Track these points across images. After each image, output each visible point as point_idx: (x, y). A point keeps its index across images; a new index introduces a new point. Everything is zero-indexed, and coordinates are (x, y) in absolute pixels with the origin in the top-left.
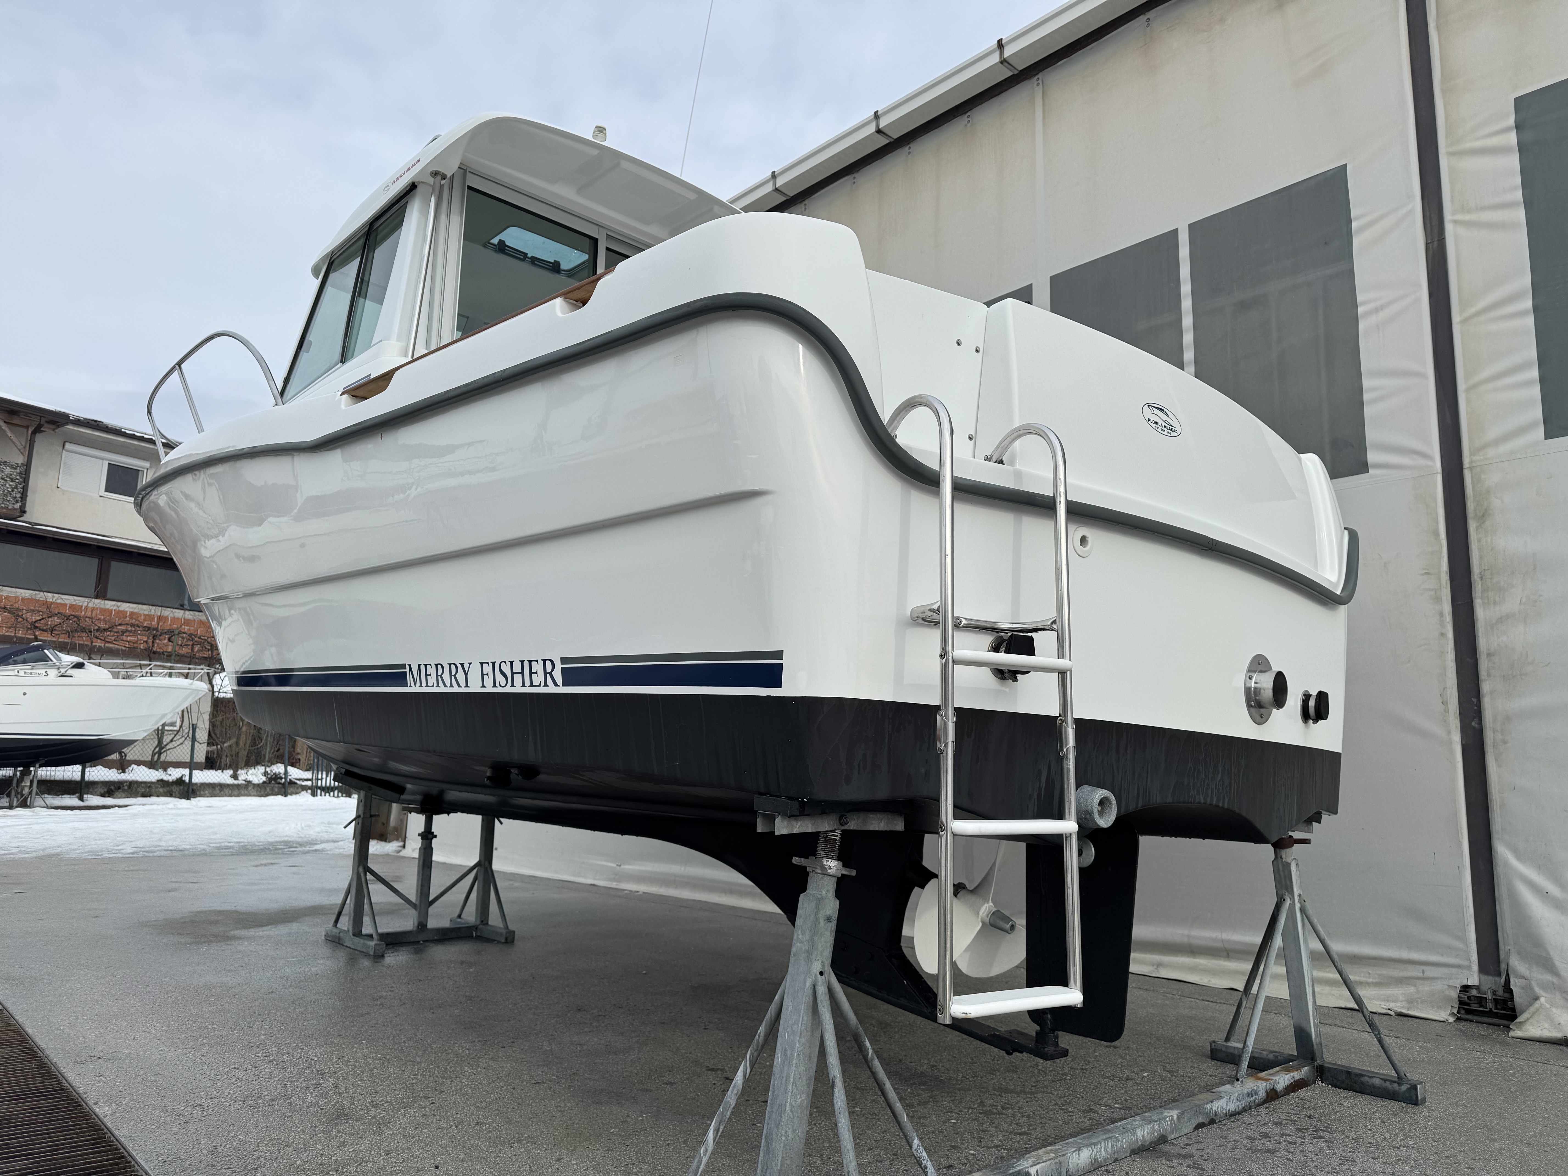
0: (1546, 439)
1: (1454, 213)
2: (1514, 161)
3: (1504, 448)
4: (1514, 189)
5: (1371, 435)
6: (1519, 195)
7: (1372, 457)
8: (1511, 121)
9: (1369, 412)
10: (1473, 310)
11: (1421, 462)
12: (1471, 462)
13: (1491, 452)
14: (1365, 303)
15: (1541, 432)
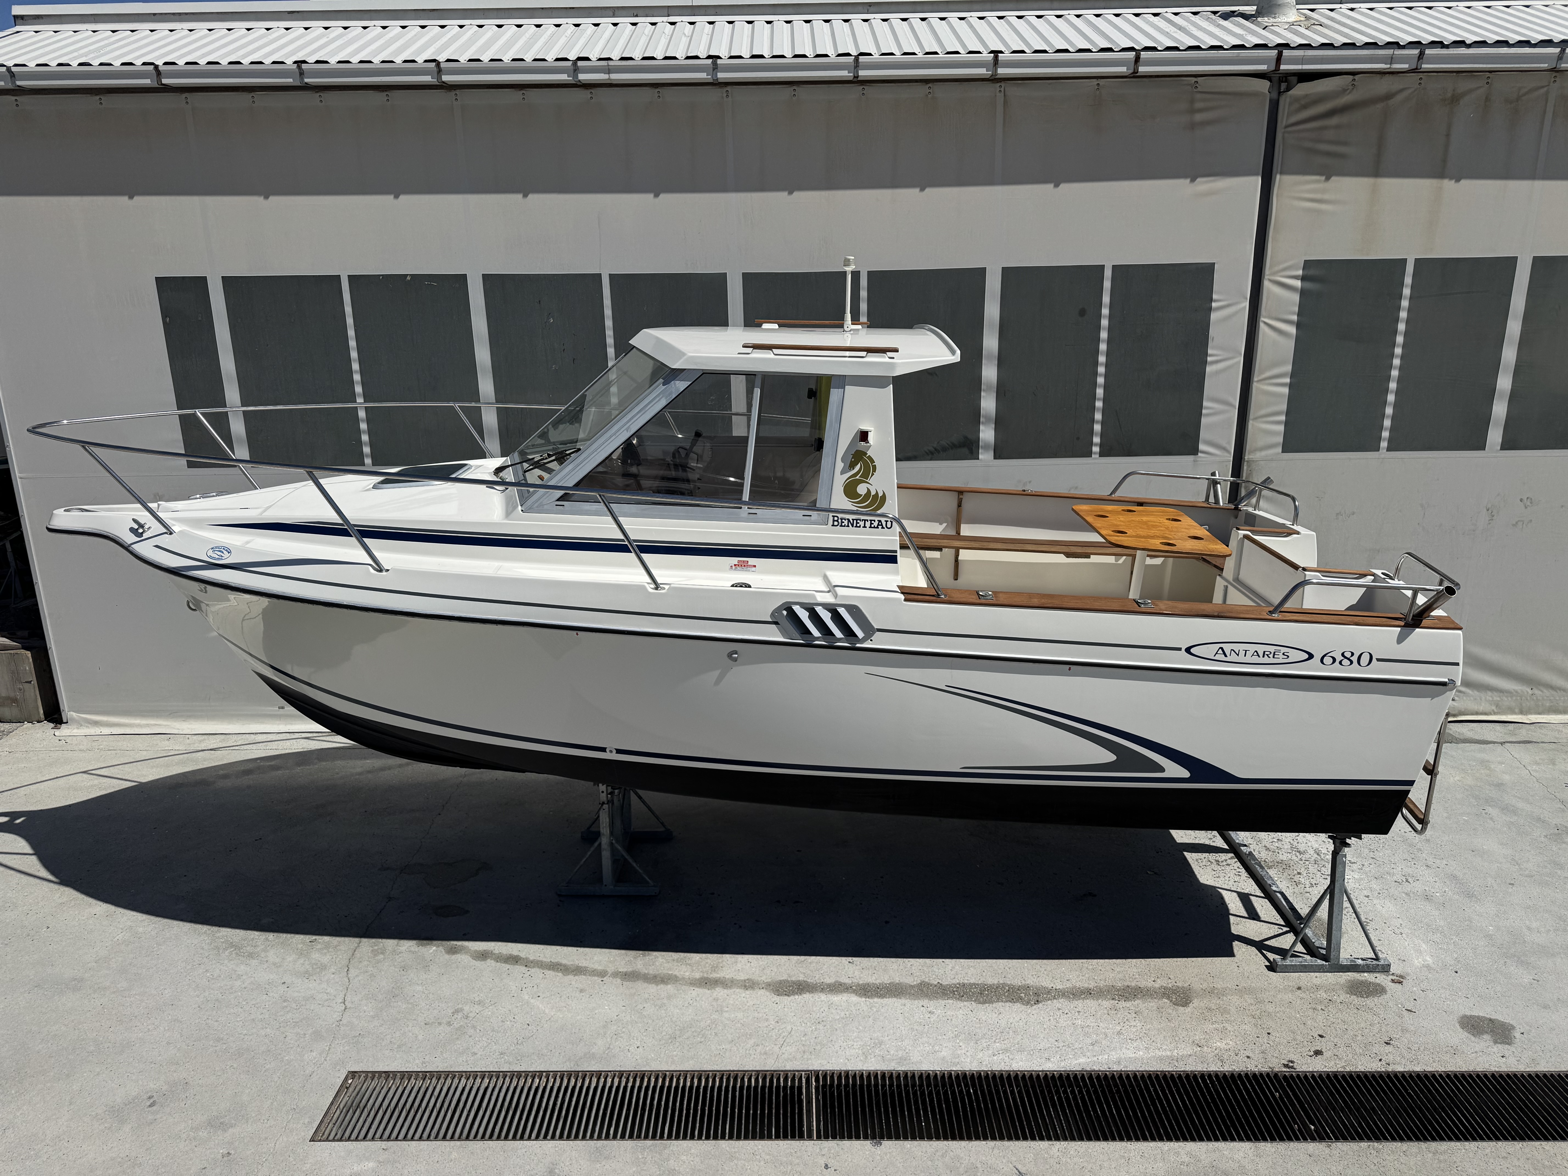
0: (1282, 452)
1: (1265, 317)
2: (1296, 297)
3: (1264, 453)
4: (1293, 313)
5: (1203, 434)
6: (1295, 318)
7: (1202, 447)
8: (1300, 272)
9: (1204, 420)
10: (1263, 376)
11: (1226, 454)
12: (1248, 459)
13: (1258, 455)
14: (1211, 355)
15: (1280, 450)
